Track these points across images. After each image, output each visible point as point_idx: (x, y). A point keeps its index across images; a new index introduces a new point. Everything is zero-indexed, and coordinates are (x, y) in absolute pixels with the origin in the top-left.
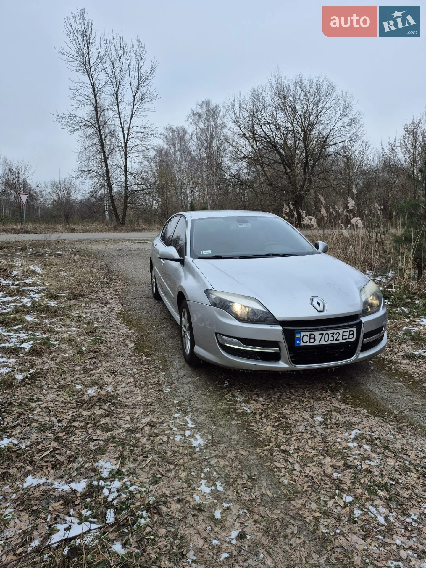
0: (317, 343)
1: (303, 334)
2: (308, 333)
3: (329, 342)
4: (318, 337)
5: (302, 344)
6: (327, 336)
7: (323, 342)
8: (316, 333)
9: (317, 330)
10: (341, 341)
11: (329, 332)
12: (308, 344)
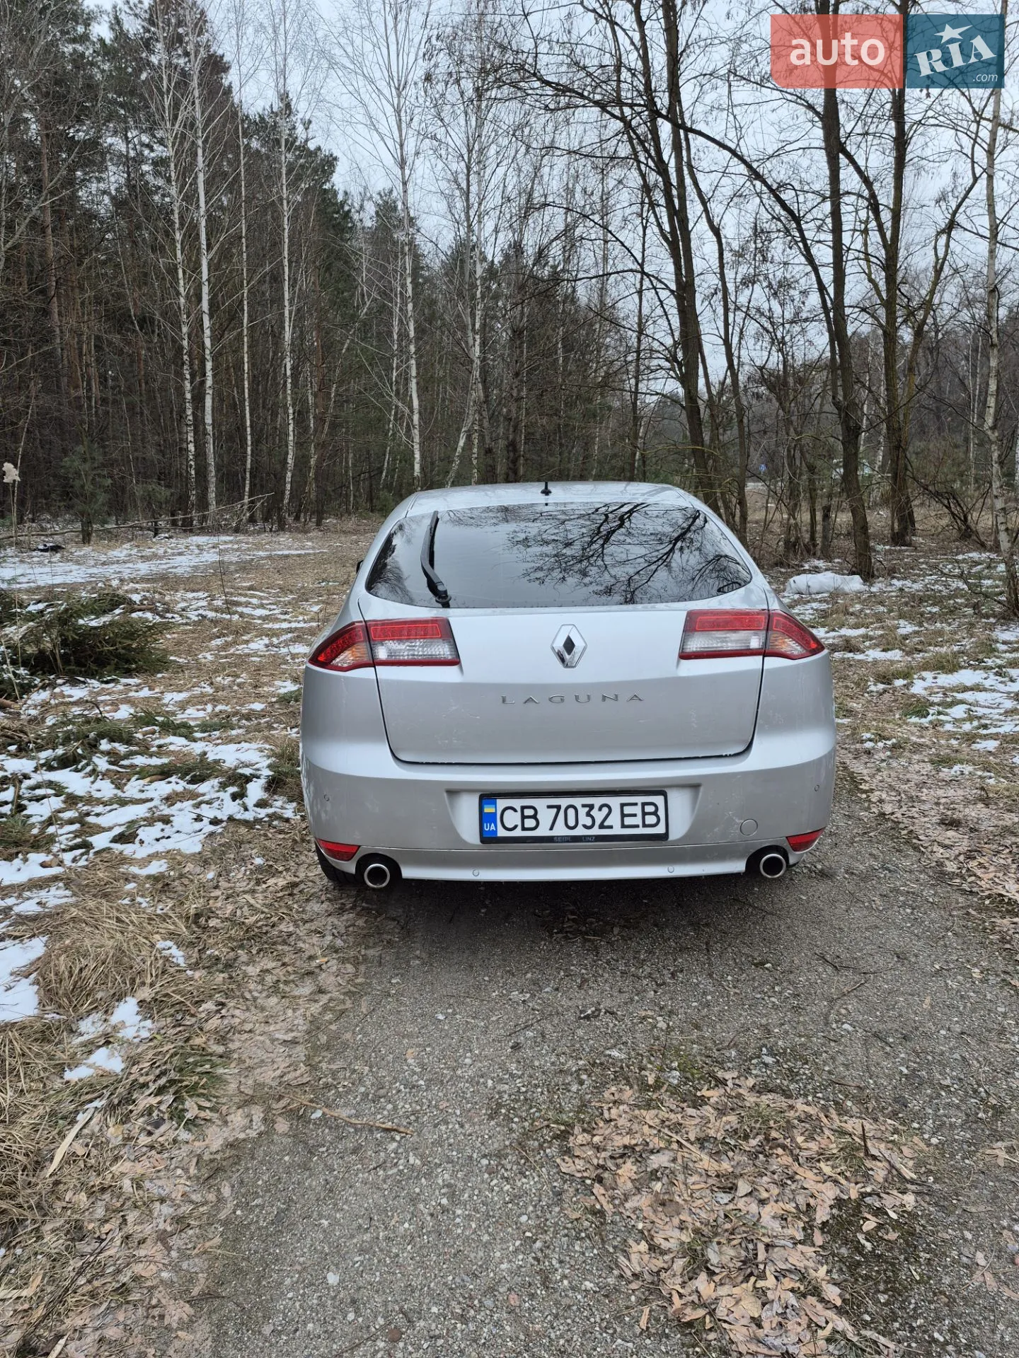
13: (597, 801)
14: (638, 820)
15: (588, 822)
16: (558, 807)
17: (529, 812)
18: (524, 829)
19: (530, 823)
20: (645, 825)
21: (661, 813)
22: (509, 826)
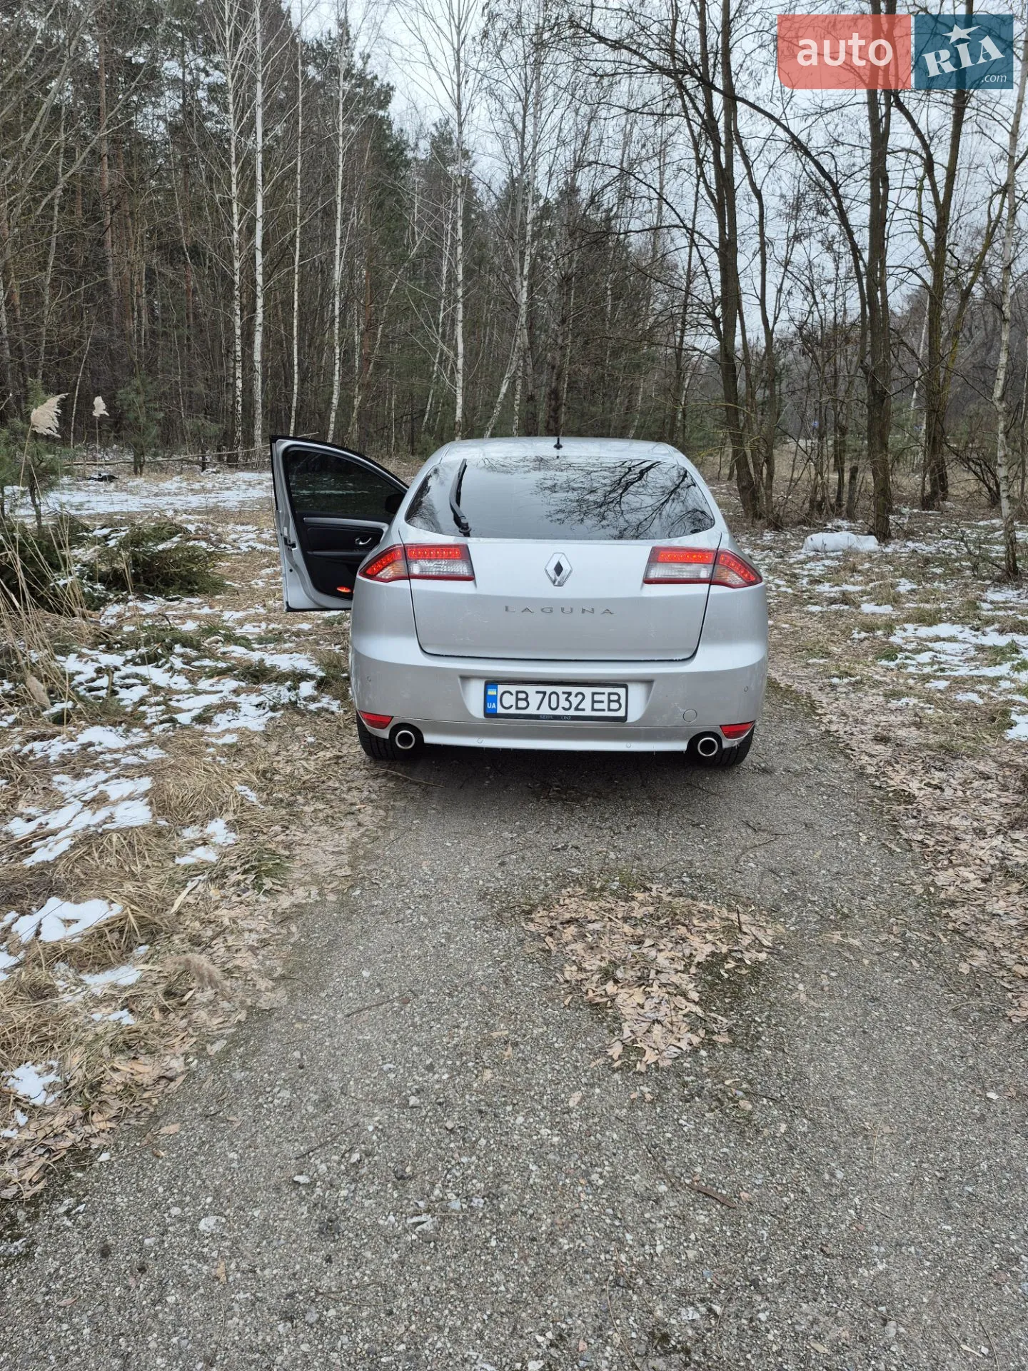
13: (574, 690)
14: (604, 706)
15: (567, 705)
16: (544, 693)
17: (522, 696)
18: (517, 708)
19: (522, 704)
20: (610, 710)
21: (623, 701)
22: (506, 705)
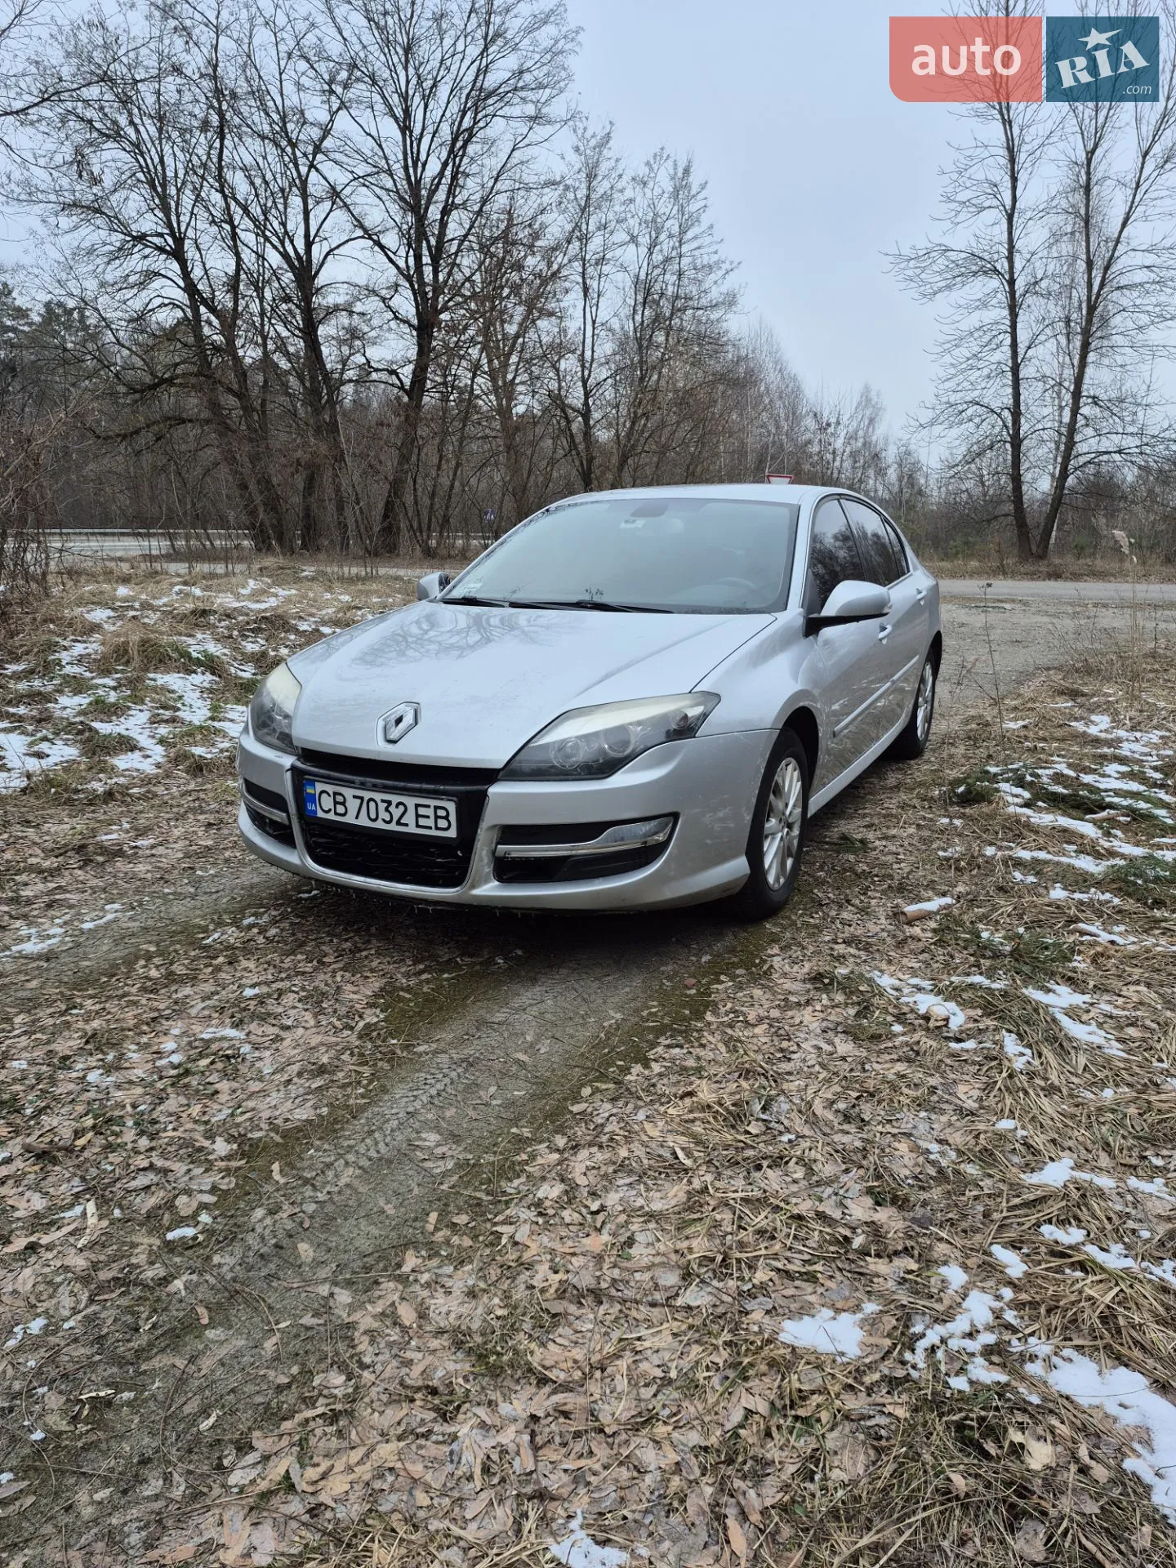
0: (350, 819)
1: (319, 787)
2: (330, 789)
3: (380, 825)
4: (353, 805)
5: (320, 814)
6: (372, 804)
7: (364, 821)
8: (348, 793)
9: (349, 784)
10: (412, 829)
11: (378, 796)
12: (331, 816)
